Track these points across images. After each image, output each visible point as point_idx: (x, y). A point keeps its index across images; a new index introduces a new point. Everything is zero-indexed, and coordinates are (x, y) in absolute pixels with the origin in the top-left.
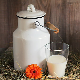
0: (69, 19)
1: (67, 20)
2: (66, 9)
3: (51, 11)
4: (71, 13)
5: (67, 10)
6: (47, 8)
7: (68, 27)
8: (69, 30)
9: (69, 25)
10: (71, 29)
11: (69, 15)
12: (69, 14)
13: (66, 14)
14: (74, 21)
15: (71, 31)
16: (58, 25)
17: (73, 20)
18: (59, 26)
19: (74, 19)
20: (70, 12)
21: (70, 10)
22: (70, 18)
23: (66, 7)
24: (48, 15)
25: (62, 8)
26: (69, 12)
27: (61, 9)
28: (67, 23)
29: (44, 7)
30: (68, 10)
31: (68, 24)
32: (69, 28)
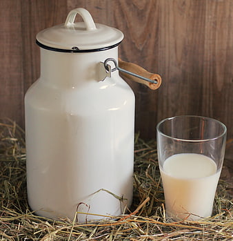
0: (214, 43)
1: (206, 46)
2: (205, 14)
3: (158, 25)
4: (218, 27)
5: (207, 17)
6: (147, 16)
7: (208, 67)
8: (211, 75)
9: (214, 62)
10: (218, 72)
11: (212, 32)
12: (214, 29)
13: (204, 30)
14: (228, 48)
15: (219, 78)
16: (179, 65)
17: (225, 46)
18: (181, 66)
19: (228, 43)
20: (215, 23)
21: (215, 17)
22: (217, 41)
23: (204, 10)
24: (150, 35)
25: (191, 12)
26: (212, 24)
27: (189, 15)
28: (208, 55)
29: (138, 14)
30: (210, 17)
31: (208, 59)
32: (212, 70)
